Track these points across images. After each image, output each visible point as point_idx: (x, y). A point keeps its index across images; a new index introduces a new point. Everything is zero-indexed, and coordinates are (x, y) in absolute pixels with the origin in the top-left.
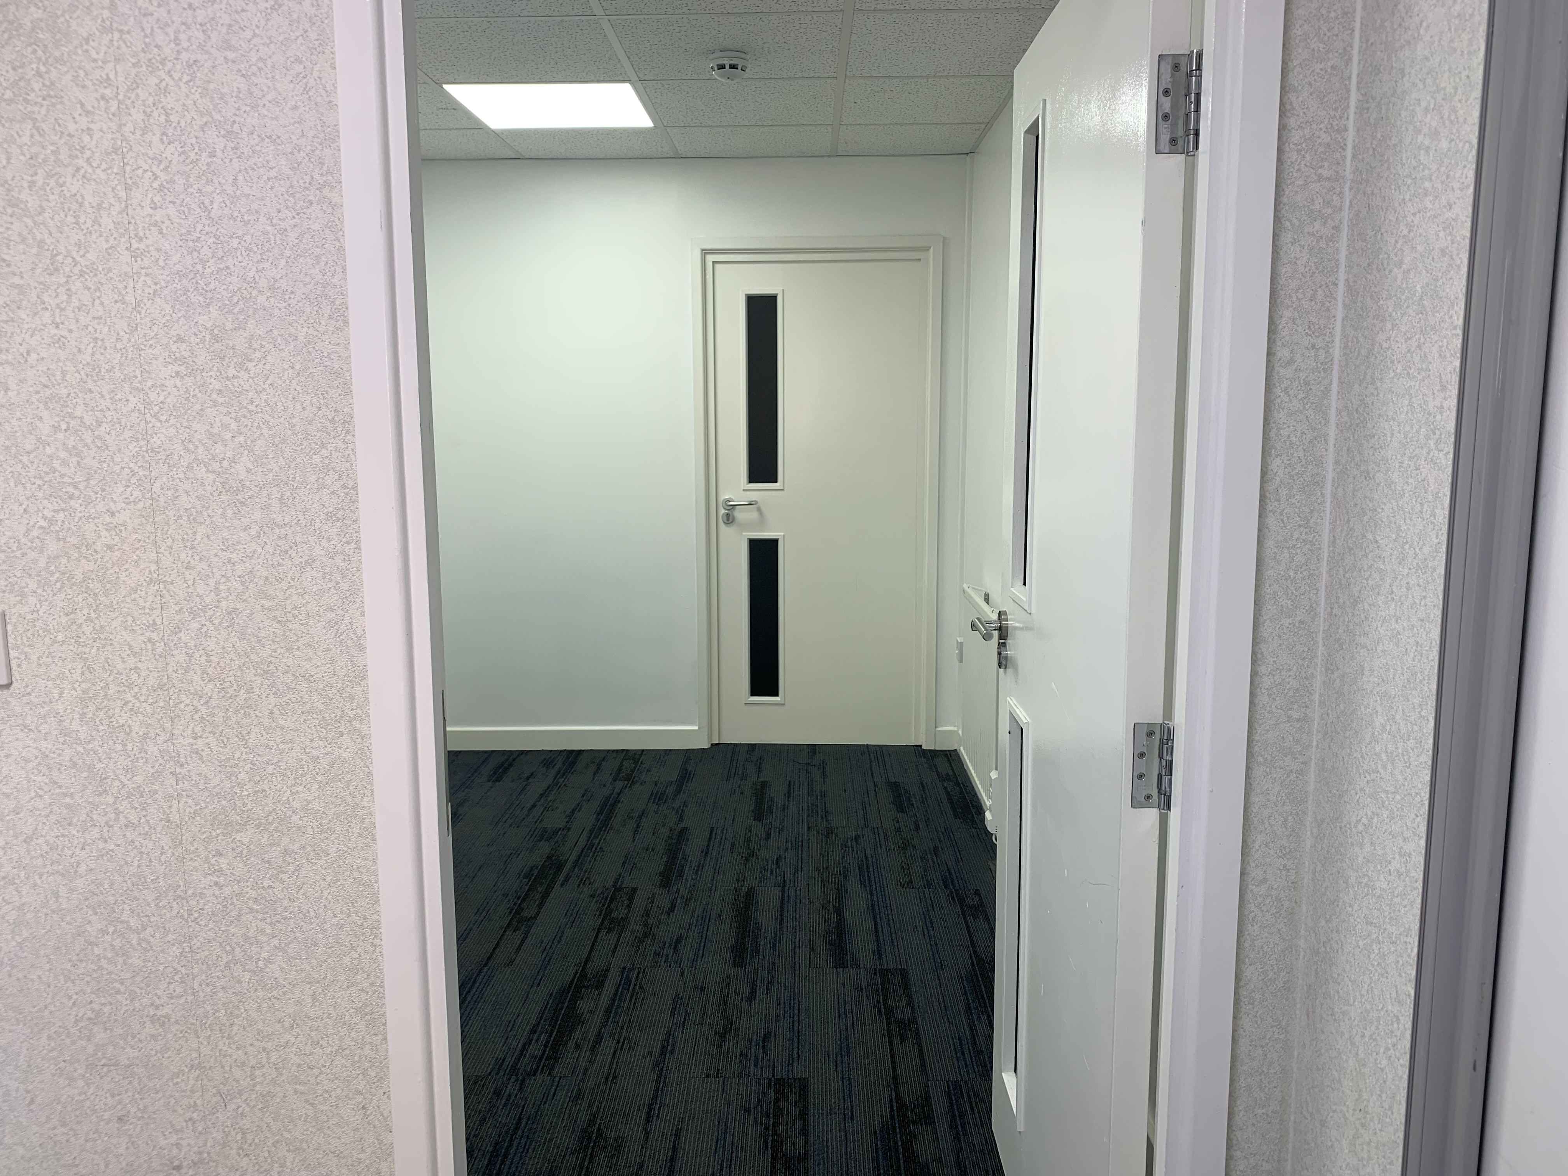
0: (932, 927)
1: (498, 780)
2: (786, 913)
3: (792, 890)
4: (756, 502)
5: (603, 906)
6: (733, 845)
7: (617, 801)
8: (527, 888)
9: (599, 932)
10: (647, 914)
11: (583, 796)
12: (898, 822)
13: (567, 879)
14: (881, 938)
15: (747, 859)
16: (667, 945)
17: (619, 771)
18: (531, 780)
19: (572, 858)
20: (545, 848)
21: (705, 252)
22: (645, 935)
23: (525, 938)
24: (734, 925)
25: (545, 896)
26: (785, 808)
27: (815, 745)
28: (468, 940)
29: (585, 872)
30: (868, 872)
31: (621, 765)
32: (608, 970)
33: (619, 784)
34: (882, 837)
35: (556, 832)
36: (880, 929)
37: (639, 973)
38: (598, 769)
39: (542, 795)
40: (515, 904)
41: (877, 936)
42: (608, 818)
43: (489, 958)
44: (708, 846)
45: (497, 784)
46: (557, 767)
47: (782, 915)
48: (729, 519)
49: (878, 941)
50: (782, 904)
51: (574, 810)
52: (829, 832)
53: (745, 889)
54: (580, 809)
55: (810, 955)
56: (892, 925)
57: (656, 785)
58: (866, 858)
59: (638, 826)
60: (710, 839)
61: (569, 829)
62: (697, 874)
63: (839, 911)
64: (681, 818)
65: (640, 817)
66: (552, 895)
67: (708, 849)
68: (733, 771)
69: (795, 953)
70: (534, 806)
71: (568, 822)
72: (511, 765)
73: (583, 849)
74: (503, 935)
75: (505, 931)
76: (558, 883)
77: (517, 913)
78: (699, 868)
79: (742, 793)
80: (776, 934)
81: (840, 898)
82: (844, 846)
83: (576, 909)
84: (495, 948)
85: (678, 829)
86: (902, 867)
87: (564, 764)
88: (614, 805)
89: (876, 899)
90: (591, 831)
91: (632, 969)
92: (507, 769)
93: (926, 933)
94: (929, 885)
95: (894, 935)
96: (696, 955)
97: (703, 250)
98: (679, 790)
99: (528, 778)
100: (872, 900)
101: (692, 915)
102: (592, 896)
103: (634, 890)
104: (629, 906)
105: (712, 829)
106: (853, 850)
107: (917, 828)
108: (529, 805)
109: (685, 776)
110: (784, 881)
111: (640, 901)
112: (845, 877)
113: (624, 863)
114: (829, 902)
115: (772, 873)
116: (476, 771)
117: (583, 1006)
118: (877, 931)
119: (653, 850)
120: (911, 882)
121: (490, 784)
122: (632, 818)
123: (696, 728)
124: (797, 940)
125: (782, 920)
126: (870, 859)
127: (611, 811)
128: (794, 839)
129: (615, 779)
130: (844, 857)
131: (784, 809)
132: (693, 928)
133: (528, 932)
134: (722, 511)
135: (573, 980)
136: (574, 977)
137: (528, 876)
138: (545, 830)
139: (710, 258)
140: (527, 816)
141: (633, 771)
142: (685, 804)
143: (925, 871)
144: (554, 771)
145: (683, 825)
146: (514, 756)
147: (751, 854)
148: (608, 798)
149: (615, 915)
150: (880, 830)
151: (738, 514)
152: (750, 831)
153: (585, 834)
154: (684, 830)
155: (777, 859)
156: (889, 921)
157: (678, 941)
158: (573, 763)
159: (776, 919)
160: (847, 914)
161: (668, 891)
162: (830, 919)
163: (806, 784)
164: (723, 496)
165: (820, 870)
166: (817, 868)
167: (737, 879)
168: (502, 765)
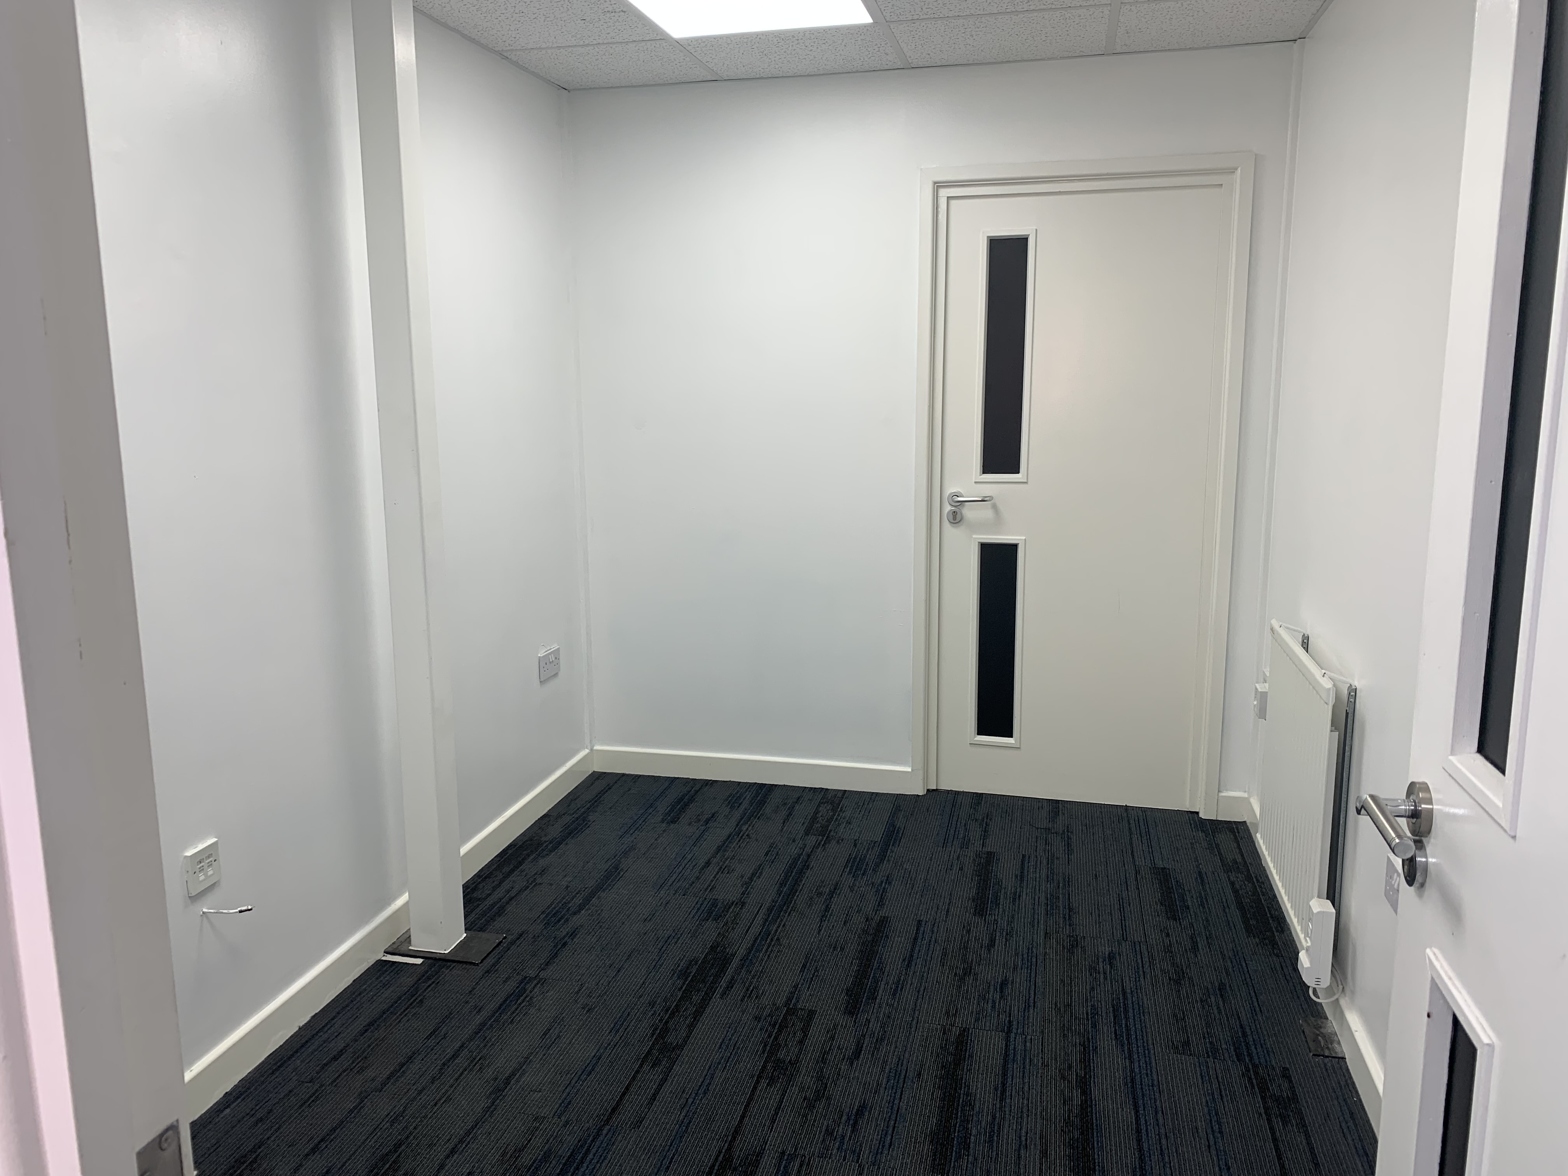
0: (1221, 1132)
1: (673, 821)
2: (1010, 1080)
3: (1020, 1039)
4: (991, 498)
5: (769, 1036)
6: (945, 954)
7: (806, 866)
8: (680, 994)
9: (758, 1082)
10: (824, 1058)
11: (767, 854)
12: (1168, 935)
13: (730, 985)
14: (1145, 1146)
15: (962, 979)
16: (844, 1118)
17: (814, 819)
18: (710, 824)
19: (742, 952)
20: (711, 931)
21: (938, 186)
22: (818, 1096)
23: (665, 1080)
24: (938, 1093)
25: (698, 1014)
26: (1016, 897)
27: (1057, 801)
28: (593, 1076)
29: (753, 977)
30: (1127, 1018)
31: (817, 812)
32: (760, 1154)
33: (812, 840)
34: (1146, 959)
35: (727, 908)
36: (1143, 1127)
37: (801, 1166)
38: (790, 814)
39: (719, 849)
40: (661, 1021)
41: (1139, 1141)
42: (793, 891)
43: (614, 1110)
44: (912, 950)
45: (672, 826)
46: (743, 807)
47: (1004, 1085)
48: (956, 518)
49: (1140, 1149)
50: (1006, 1062)
51: (753, 875)
52: (1074, 944)
53: (956, 1031)
54: (761, 873)
55: (1041, 1164)
56: (1161, 1121)
57: (855, 845)
58: (1124, 993)
59: (827, 908)
60: (916, 939)
61: (743, 904)
62: (894, 995)
63: (1084, 1085)
64: (881, 904)
65: (832, 894)
66: (708, 1010)
67: (912, 956)
68: (952, 832)
69: (1019, 1157)
70: (708, 864)
71: (743, 893)
72: (692, 800)
73: (756, 939)
74: (637, 1072)
75: (641, 1066)
76: (720, 990)
77: (662, 1036)
78: (898, 987)
79: (961, 869)
80: (994, 1118)
81: (1086, 1062)
82: (1093, 969)
83: (735, 1038)
84: (624, 1094)
85: (877, 918)
86: (1175, 1015)
87: (751, 804)
88: (801, 873)
89: (1137, 1070)
90: (770, 910)
91: (792, 1157)
92: (686, 805)
93: (1212, 1143)
94: (1214, 1051)
95: (1164, 1141)
96: (882, 1141)
97: (935, 183)
98: (882, 857)
99: (707, 822)
100: (1132, 1071)
101: (883, 1069)
102: (757, 1018)
103: (812, 1013)
104: (801, 1042)
105: (920, 922)
106: (1105, 979)
107: (1195, 948)
108: (702, 862)
109: (892, 835)
110: (1010, 1022)
111: (817, 1034)
112: (1094, 1026)
113: (804, 966)
114: (1070, 1067)
115: (993, 1007)
116: (651, 806)
118: (1139, 1131)
119: (842, 949)
120: (1187, 1043)
121: (664, 825)
122: (820, 894)
123: (909, 770)
124: (1023, 1134)
125: (1004, 1091)
126: (1129, 996)
127: (797, 882)
128: (1025, 951)
129: (807, 833)
130: (1092, 989)
131: (1014, 900)
132: (882, 1092)
133: (670, 1069)
134: (948, 508)
135: (713, 1166)
136: (716, 1159)
137: (684, 974)
138: (715, 903)
139: (944, 193)
140: (698, 878)
141: (829, 821)
142: (889, 880)
143: (1208, 1025)
144: (737, 814)
145: (882, 913)
146: (697, 787)
147: (968, 971)
148: (795, 861)
149: (781, 1055)
150: (1144, 947)
151: (968, 513)
152: (969, 931)
153: (761, 916)
154: (884, 921)
155: (1002, 984)
156: (1156, 1113)
157: (860, 1113)
158: (762, 803)
159: (996, 1089)
160: (1095, 1093)
161: (855, 1021)
162: (1071, 1099)
163: (1045, 862)
164: (950, 490)
165: (1060, 1009)
166: (1056, 1004)
167: (947, 1013)
168: (682, 799)
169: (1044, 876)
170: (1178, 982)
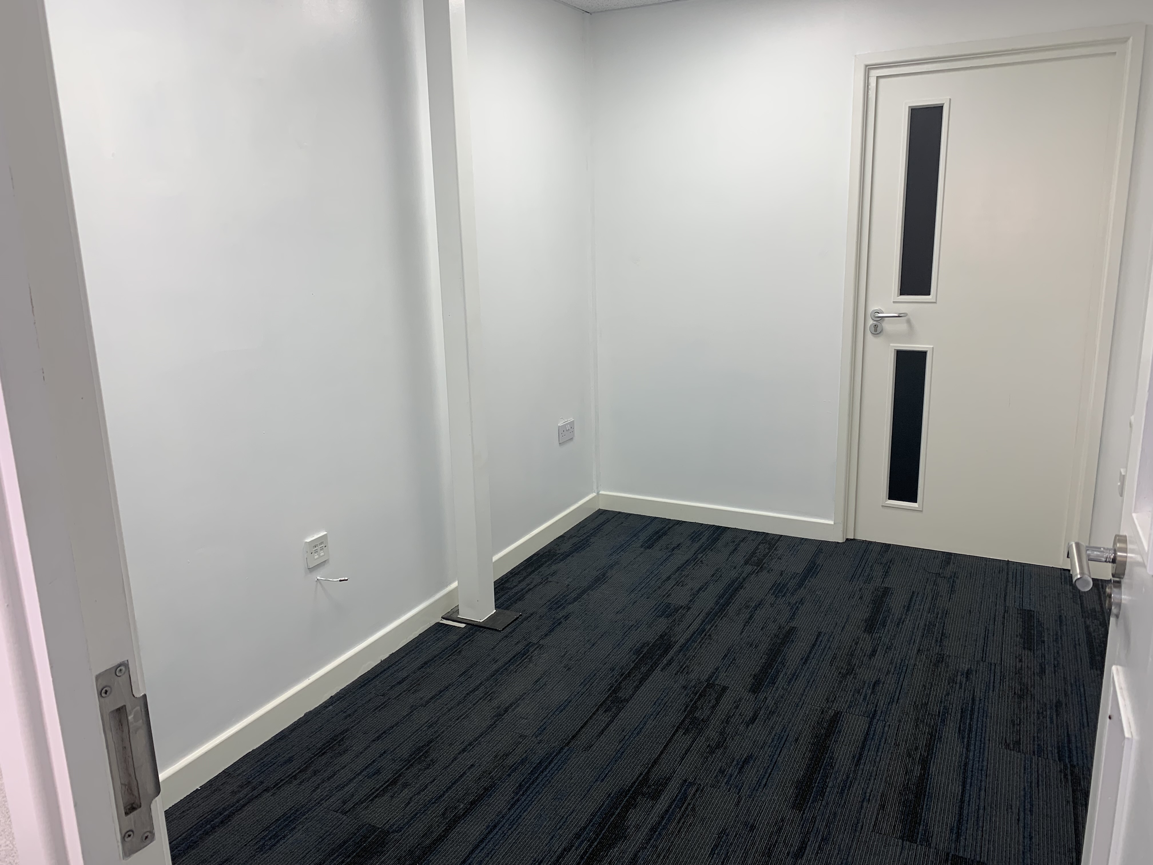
0: (1031, 811)
1: (649, 547)
2: (866, 752)
3: (880, 724)
4: (906, 315)
5: (691, 701)
6: (834, 657)
7: (741, 586)
8: (633, 665)
9: (677, 731)
10: (727, 721)
11: (713, 576)
12: (1021, 661)
13: (669, 663)
14: (965, 812)
15: (844, 676)
16: (735, 762)
17: (754, 553)
18: (675, 551)
19: (682, 641)
20: (662, 624)
21: (869, 68)
22: (718, 746)
23: (612, 721)
24: (808, 755)
25: (642, 681)
26: (900, 622)
27: (951, 554)
28: (563, 713)
29: (687, 659)
30: (971, 719)
31: (757, 548)
32: (669, 779)
33: (749, 568)
34: (998, 678)
35: (677, 610)
36: (967, 799)
37: (697, 791)
38: (736, 549)
39: (678, 569)
40: (616, 681)
41: (961, 808)
42: (727, 603)
43: (574, 737)
44: (810, 652)
45: (648, 550)
46: (701, 541)
47: (861, 755)
48: (877, 330)
49: (961, 814)
50: (865, 739)
51: (700, 589)
52: (941, 659)
53: (831, 713)
54: (706, 589)
55: (878, 814)
56: (982, 797)
57: (781, 575)
58: (973, 700)
59: (751, 618)
60: (814, 645)
61: (689, 608)
62: (789, 682)
63: (925, 763)
64: (792, 618)
65: (756, 608)
66: (650, 678)
67: (808, 656)
68: (860, 571)
69: (862, 807)
70: (669, 578)
71: (691, 601)
72: (665, 534)
73: (695, 633)
74: (594, 714)
75: (597, 710)
76: (660, 666)
77: (615, 692)
78: (795, 676)
79: (861, 598)
80: (848, 777)
81: (930, 747)
82: (952, 681)
83: (666, 699)
84: (582, 727)
85: (787, 628)
86: (1013, 721)
87: (708, 540)
88: (737, 590)
89: (971, 758)
90: (708, 614)
91: (691, 784)
92: (660, 537)
93: (1022, 818)
94: (1040, 751)
95: (981, 811)
96: (759, 783)
97: (866, 66)
98: (800, 585)
99: (673, 550)
100: (967, 757)
101: (770, 733)
102: (685, 687)
103: (725, 689)
104: (714, 707)
105: (820, 634)
106: (960, 688)
107: (1042, 673)
108: (664, 577)
109: (812, 569)
110: (875, 711)
111: (726, 703)
112: (943, 721)
113: (726, 656)
114: (916, 748)
115: (864, 699)
116: (635, 536)
117: (634, 817)
118: (962, 801)
119: (756, 647)
120: (1018, 743)
121: (642, 549)
122: (747, 607)
123: (832, 523)
124: (869, 791)
125: (860, 759)
126: (977, 703)
127: (731, 597)
128: (899, 661)
129: (746, 563)
130: (948, 694)
131: (899, 624)
132: (766, 748)
133: (616, 715)
134: (870, 322)
135: (634, 782)
136: (637, 779)
137: (638, 652)
138: (668, 606)
139: (875, 73)
140: (659, 587)
141: (765, 556)
142: (802, 602)
143: (1039, 731)
144: (697, 545)
145: (793, 624)
146: (670, 526)
147: (850, 671)
148: (733, 582)
149: (697, 714)
150: (998, 668)
151: (887, 326)
152: (857, 644)
153: (701, 617)
154: (793, 630)
155: (875, 683)
156: (980, 790)
157: (746, 761)
158: (717, 539)
159: (854, 757)
160: (933, 769)
161: (756, 698)
162: (912, 771)
163: (930, 598)
164: (873, 307)
165: (917, 706)
166: (915, 703)
167: (827, 699)
168: (657, 533)
169: (926, 609)
170: (1020, 697)
